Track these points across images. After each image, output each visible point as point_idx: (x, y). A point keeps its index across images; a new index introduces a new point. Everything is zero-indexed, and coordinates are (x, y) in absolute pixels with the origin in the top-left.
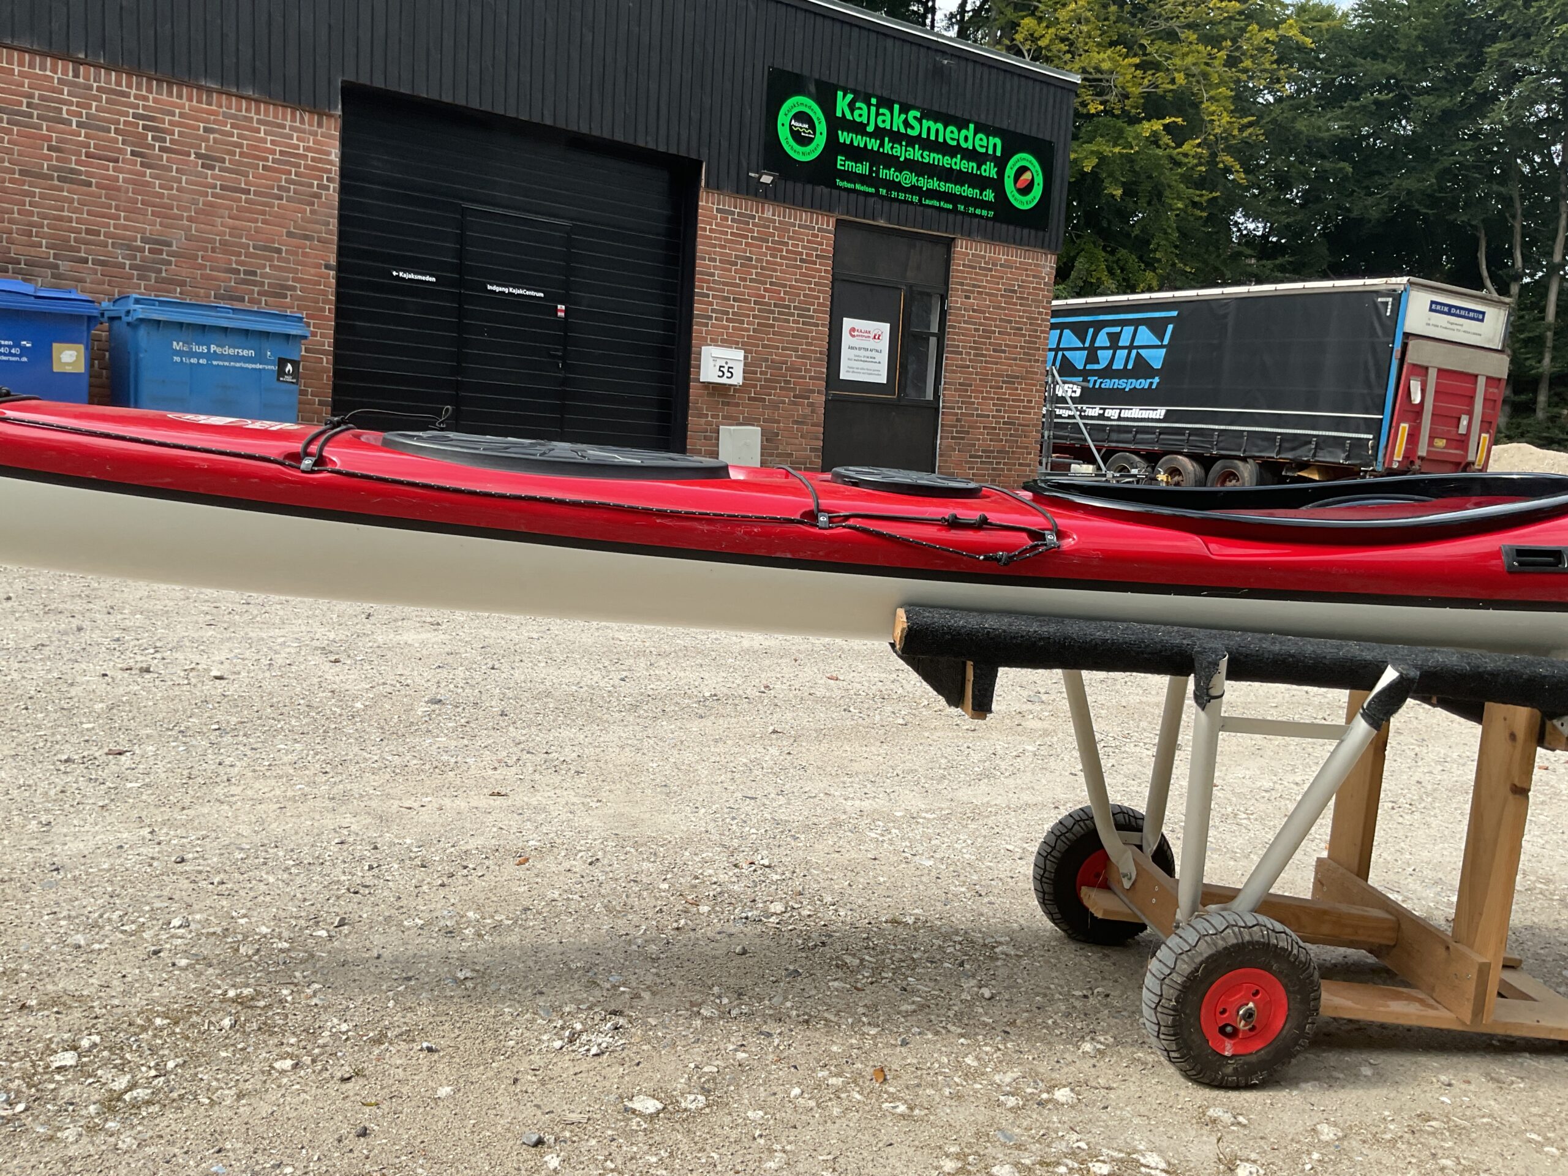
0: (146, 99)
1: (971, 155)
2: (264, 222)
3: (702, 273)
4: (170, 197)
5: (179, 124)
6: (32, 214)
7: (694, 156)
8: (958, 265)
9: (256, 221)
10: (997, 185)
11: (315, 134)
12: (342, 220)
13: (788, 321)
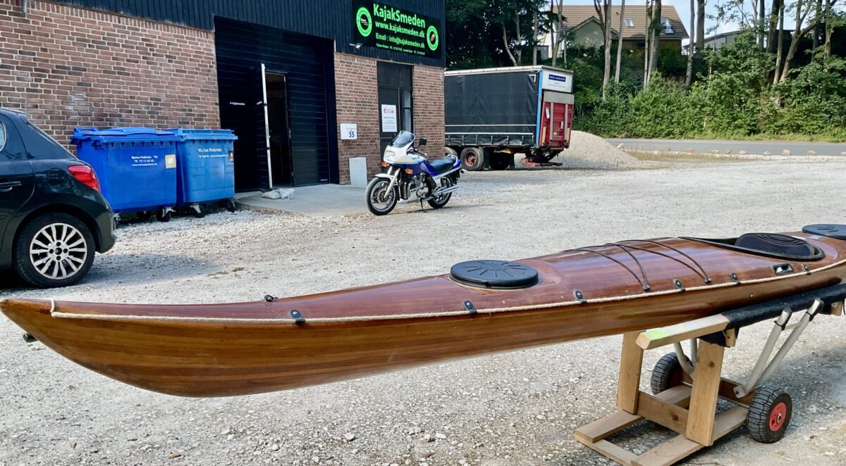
0: (145, 31)
1: (416, 28)
2: (193, 85)
3: (338, 91)
4: (159, 77)
5: (158, 42)
6: (109, 91)
7: (331, 38)
8: (415, 77)
9: (189, 85)
10: (424, 40)
11: (206, 42)
12: (220, 81)
13: (366, 108)
